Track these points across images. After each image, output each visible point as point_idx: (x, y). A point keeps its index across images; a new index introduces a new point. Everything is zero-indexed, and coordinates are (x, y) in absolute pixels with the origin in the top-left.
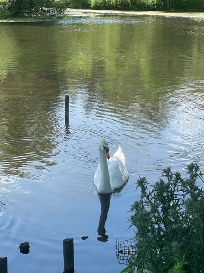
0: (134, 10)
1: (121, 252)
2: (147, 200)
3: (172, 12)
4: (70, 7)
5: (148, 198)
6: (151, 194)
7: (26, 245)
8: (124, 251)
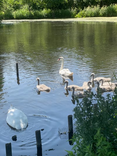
0: (36, 19)
1: (62, 134)
2: (79, 106)
3: (55, 19)
4: (4, 19)
5: (80, 105)
6: (81, 103)
7: (15, 137)
8: (63, 133)
